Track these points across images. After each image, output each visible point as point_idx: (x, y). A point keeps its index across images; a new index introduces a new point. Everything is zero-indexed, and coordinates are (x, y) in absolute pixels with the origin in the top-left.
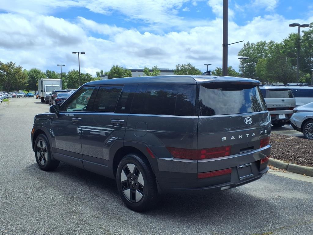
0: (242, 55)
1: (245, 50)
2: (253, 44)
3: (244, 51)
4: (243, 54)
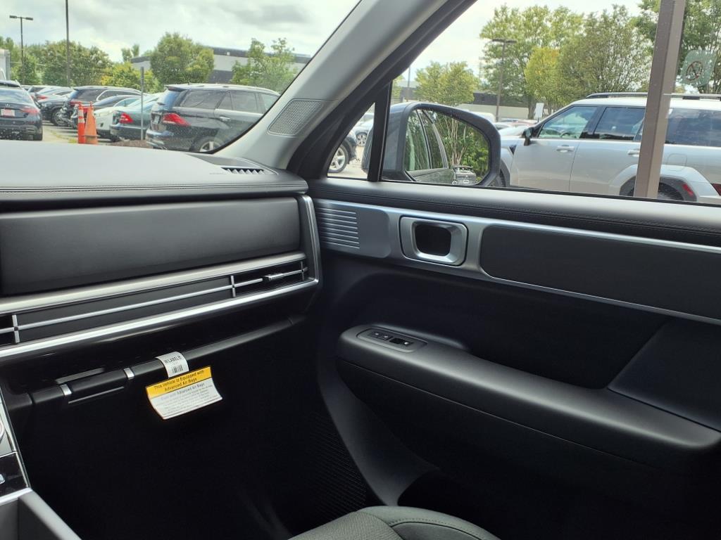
0: (489, 37)
1: (498, 25)
2: (515, 11)
3: (494, 26)
4: (491, 34)
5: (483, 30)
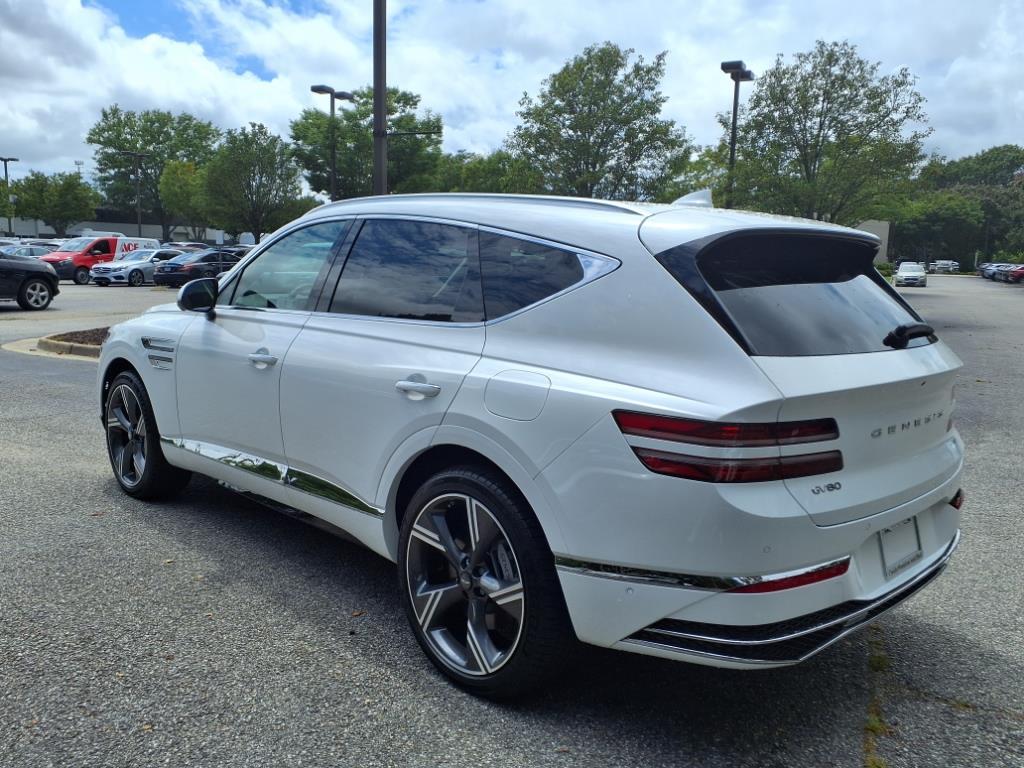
0: (99, 142)
1: (110, 128)
2: (130, 115)
3: (103, 130)
4: (102, 139)
5: (91, 134)
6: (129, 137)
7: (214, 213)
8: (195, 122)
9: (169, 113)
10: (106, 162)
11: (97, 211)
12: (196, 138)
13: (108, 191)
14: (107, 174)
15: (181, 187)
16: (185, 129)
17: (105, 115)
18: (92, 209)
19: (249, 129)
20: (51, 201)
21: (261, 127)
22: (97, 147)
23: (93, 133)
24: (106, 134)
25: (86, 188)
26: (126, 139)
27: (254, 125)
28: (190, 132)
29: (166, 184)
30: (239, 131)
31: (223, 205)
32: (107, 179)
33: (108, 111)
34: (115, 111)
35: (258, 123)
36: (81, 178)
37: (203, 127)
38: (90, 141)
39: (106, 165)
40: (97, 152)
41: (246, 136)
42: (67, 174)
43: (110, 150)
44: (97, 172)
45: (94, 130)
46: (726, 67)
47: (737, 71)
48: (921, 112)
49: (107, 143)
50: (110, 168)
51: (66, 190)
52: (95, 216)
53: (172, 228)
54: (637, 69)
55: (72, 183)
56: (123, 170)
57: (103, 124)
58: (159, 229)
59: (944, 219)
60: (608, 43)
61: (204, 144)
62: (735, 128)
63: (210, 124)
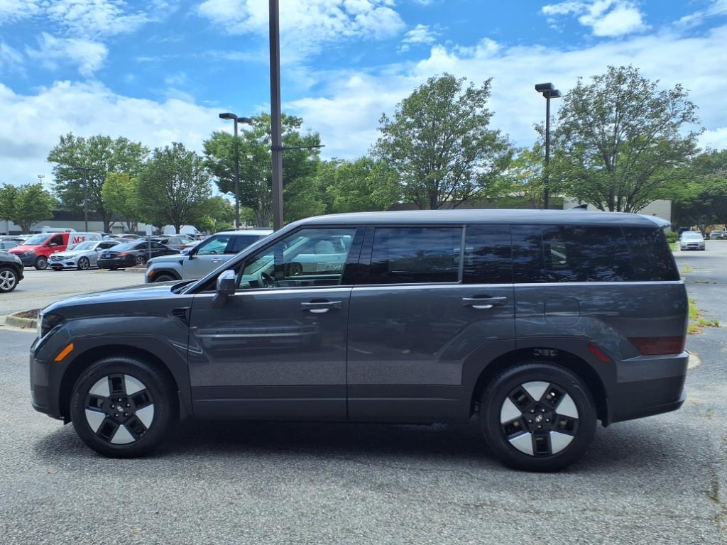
0: (57, 161)
1: (66, 150)
2: (81, 140)
3: (61, 151)
4: (59, 158)
5: (51, 155)
6: (79, 156)
7: (144, 211)
8: (129, 143)
9: (109, 137)
10: (62, 174)
11: (54, 212)
12: (129, 155)
13: (63, 197)
14: (62, 184)
15: (118, 192)
16: (122, 148)
17: (62, 140)
18: (50, 211)
19: (171, 147)
20: (18, 206)
21: (181, 145)
22: (55, 164)
23: (53, 154)
24: (62, 155)
25: (46, 194)
26: (77, 158)
27: (175, 144)
28: (126, 150)
29: (107, 190)
30: (164, 148)
31: (151, 205)
32: (62, 188)
33: (65, 137)
34: (70, 137)
35: (178, 143)
36: (42, 187)
37: (136, 146)
38: (50, 159)
39: (61, 177)
40: (55, 168)
41: (169, 152)
42: (31, 185)
43: (65, 167)
44: (55, 183)
45: (53, 152)
46: (539, 88)
47: (548, 91)
48: (694, 116)
49: (64, 161)
50: (65, 179)
51: (30, 197)
52: (53, 216)
53: (111, 223)
54: (470, 92)
55: (35, 193)
56: (73, 180)
57: (60, 147)
58: (101, 224)
59: (712, 197)
60: (446, 74)
61: (136, 159)
62: (548, 133)
63: (140, 143)
